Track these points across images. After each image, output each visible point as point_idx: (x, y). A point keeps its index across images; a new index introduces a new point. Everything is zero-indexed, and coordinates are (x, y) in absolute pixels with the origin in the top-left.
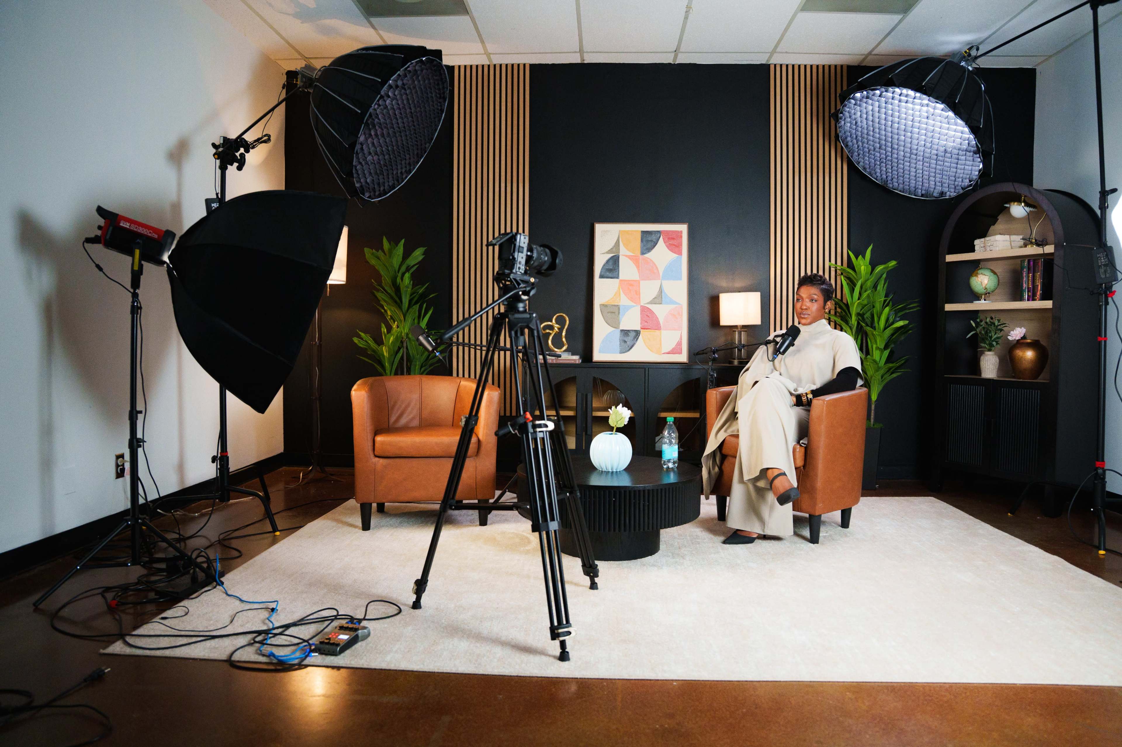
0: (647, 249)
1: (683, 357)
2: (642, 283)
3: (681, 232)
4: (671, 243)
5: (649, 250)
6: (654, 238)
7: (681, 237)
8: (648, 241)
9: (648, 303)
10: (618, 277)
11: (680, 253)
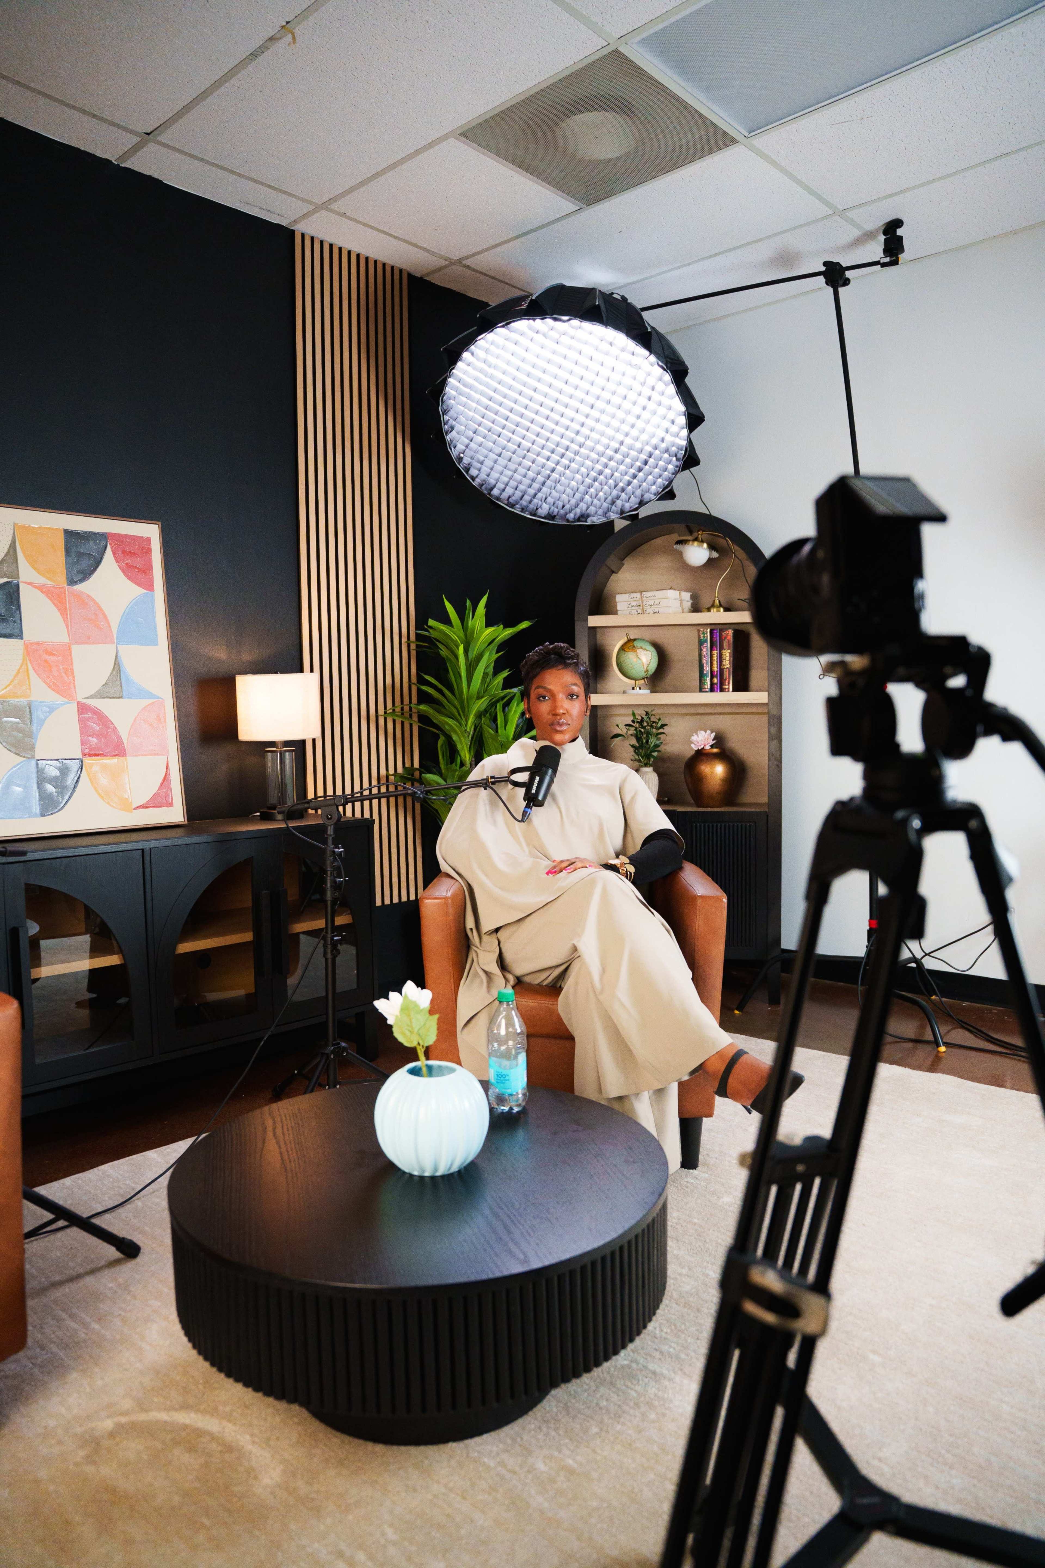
0: (81, 572)
1: (176, 814)
2: (75, 648)
3: (149, 539)
4: (129, 561)
5: (87, 573)
6: (92, 547)
7: (149, 551)
8: (80, 555)
9: (92, 697)
10: (20, 636)
11: (149, 586)
